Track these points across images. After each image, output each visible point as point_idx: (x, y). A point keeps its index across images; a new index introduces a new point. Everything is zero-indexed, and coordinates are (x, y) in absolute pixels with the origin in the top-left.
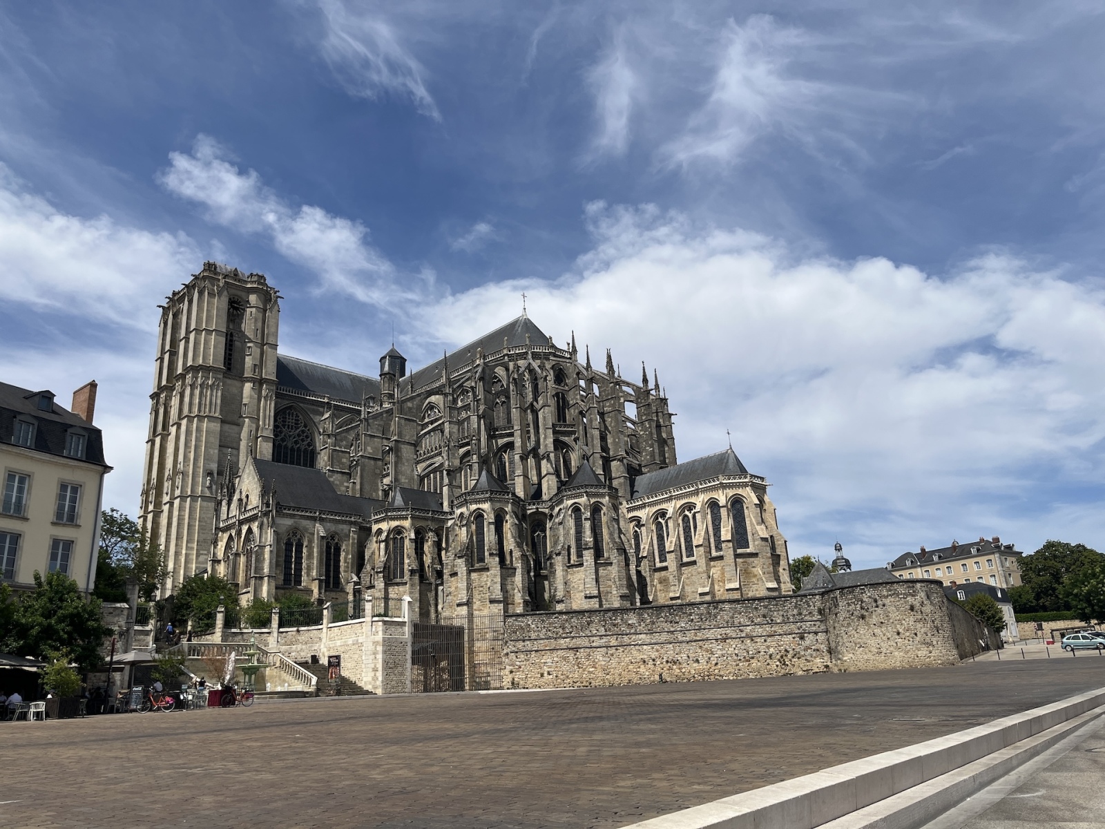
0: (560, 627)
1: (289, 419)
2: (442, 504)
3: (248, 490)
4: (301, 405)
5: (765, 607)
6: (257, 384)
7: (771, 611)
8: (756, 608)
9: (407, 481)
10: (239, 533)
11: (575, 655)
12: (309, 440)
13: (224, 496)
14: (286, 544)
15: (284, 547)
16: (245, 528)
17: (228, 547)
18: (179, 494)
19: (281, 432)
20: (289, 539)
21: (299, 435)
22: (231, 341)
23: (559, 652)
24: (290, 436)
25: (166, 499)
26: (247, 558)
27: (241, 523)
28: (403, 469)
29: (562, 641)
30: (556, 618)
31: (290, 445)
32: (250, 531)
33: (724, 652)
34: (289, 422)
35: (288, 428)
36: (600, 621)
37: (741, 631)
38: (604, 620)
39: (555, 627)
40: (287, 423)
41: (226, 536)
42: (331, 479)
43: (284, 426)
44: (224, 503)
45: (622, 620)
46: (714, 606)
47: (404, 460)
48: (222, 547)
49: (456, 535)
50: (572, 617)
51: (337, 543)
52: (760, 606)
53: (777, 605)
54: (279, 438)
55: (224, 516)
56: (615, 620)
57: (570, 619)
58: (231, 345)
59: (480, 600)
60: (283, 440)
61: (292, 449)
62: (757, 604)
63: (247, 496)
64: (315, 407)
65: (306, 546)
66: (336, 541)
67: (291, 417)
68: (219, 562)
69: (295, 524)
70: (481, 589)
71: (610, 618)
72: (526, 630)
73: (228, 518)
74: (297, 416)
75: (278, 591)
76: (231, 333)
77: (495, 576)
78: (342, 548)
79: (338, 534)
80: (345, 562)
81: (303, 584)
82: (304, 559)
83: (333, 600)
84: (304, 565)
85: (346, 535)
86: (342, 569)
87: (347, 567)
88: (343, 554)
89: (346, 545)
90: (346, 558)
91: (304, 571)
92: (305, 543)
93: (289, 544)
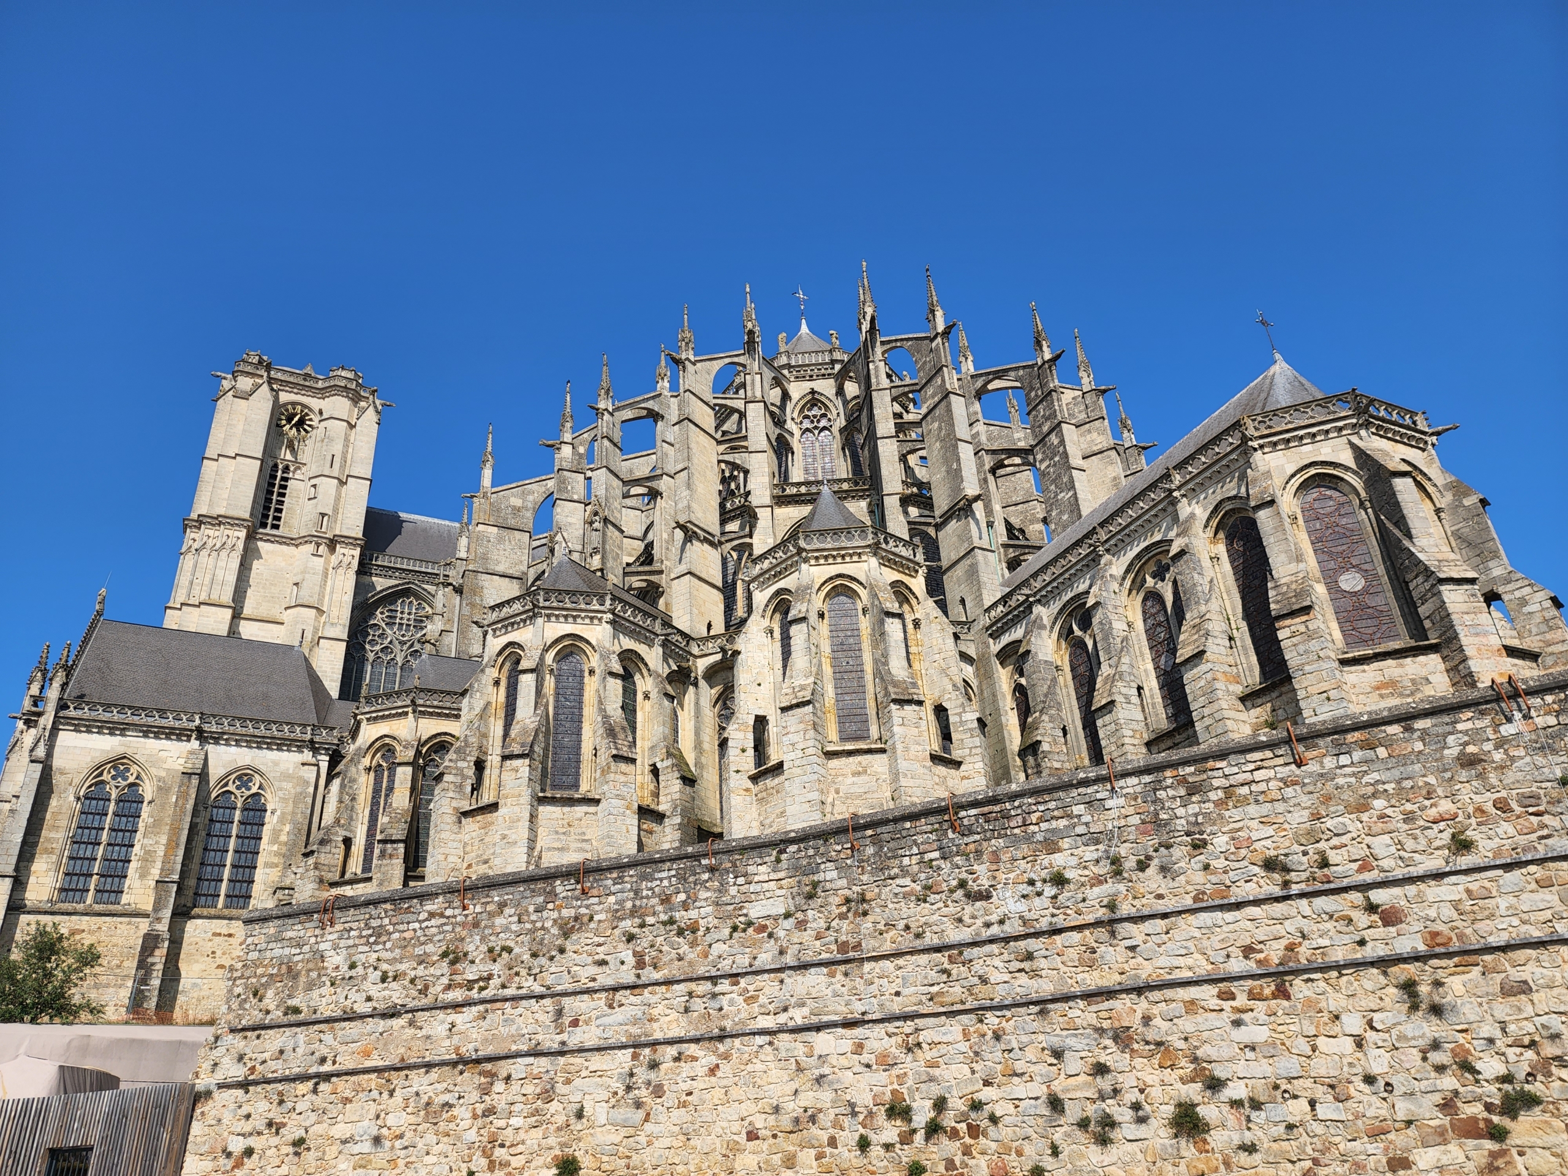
0: (445, 955)
6: (323, 548)
8: (1469, 762)
11: (486, 1091)
14: (89, 798)
15: (78, 805)
19: (383, 636)
20: (101, 784)
22: (285, 479)
23: (419, 1081)
24: (403, 644)
29: (437, 1025)
30: (432, 915)
31: (401, 661)
33: (1288, 1065)
35: (400, 629)
36: (617, 916)
37: (1391, 917)
38: (634, 912)
39: (422, 959)
43: (390, 625)
46: (1183, 781)
50: (502, 906)
51: (255, 795)
52: (1501, 742)
54: (378, 647)
56: (685, 906)
57: (491, 915)
58: (284, 487)
60: (387, 651)
62: (1475, 736)
65: (152, 802)
66: (254, 789)
67: (406, 610)
69: (121, 751)
71: (666, 900)
72: (303, 979)
74: (420, 608)
76: (286, 467)
78: (269, 807)
79: (261, 774)
80: (274, 840)
81: (125, 899)
82: (139, 835)
83: (217, 939)
84: (137, 849)
85: (286, 776)
86: (261, 860)
87: (277, 854)
88: (271, 821)
89: (284, 800)
90: (276, 833)
91: (133, 865)
92: (148, 797)
93: (97, 798)
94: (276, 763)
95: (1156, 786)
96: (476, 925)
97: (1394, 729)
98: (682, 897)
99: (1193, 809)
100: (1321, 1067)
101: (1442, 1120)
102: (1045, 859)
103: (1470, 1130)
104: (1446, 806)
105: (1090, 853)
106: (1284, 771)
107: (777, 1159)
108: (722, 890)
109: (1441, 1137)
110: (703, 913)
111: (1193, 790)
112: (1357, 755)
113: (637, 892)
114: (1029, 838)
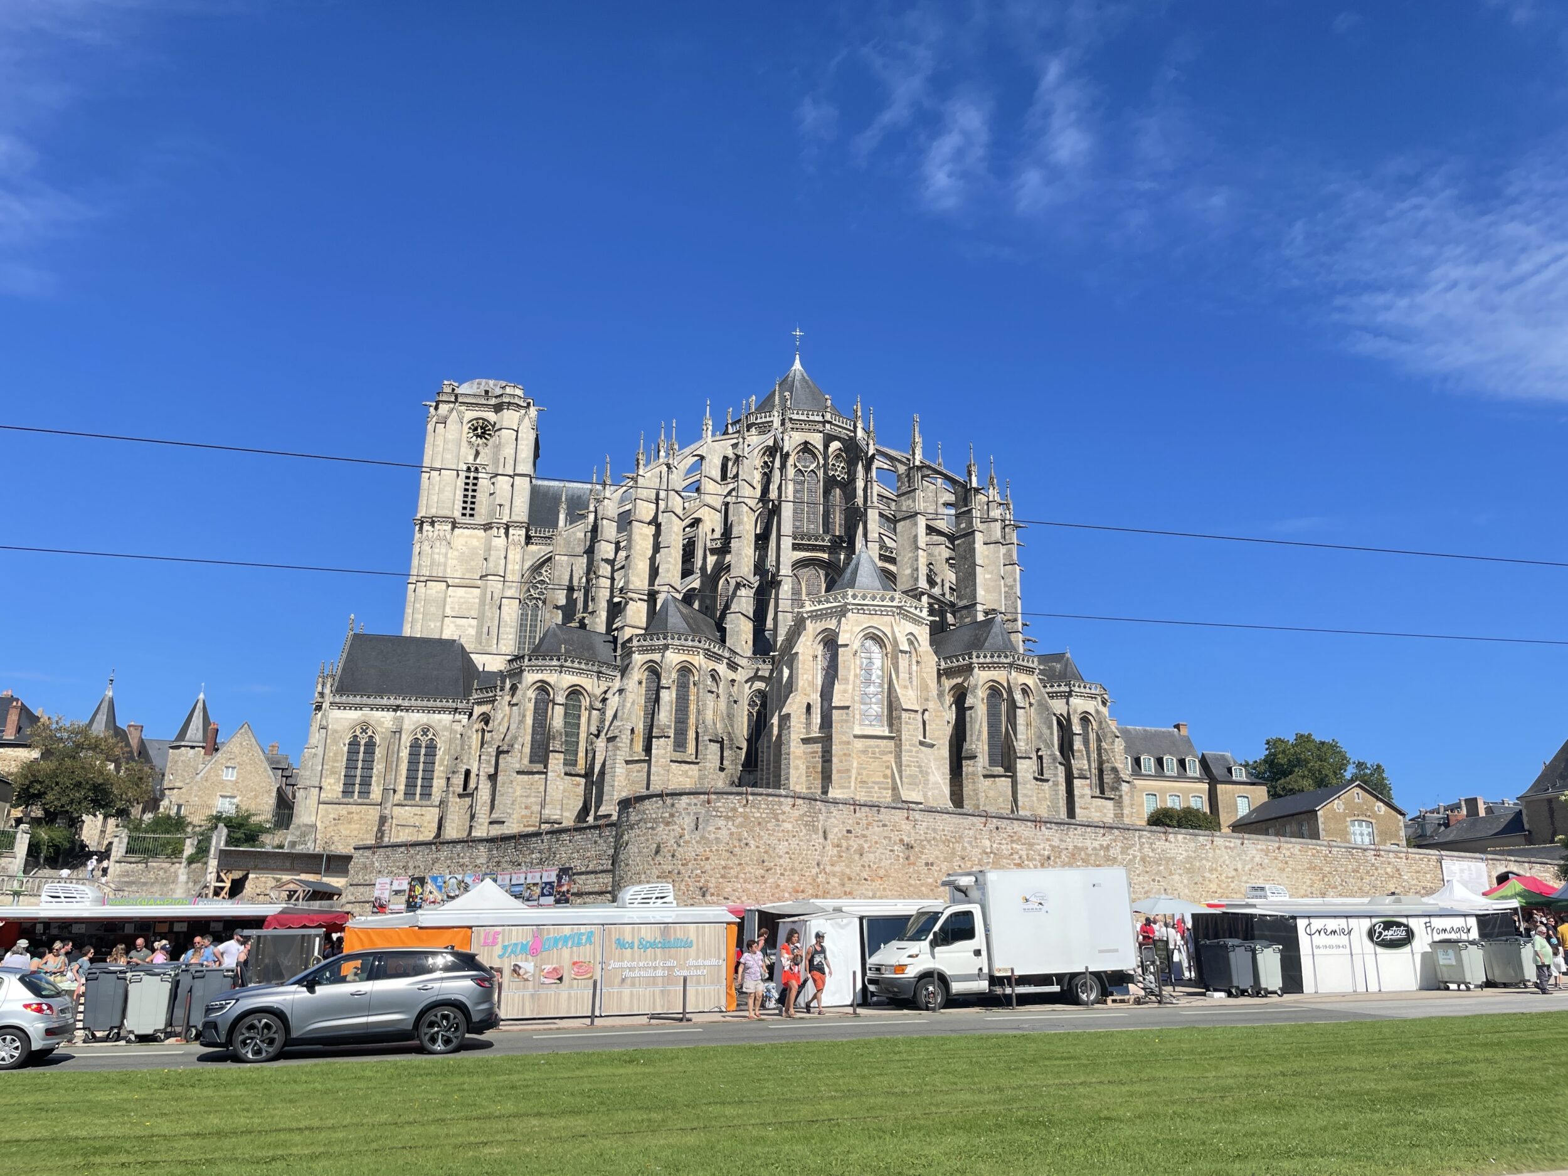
6: (502, 531)
14: (350, 744)
15: (345, 749)
20: (354, 737)
22: (476, 478)
51: (430, 740)
58: (475, 484)
65: (379, 746)
66: (429, 736)
75: (331, 806)
76: (476, 469)
78: (438, 746)
79: (433, 728)
80: (441, 765)
86: (436, 774)
87: (443, 772)
88: (440, 754)
91: (374, 779)
92: (379, 743)
93: (354, 743)
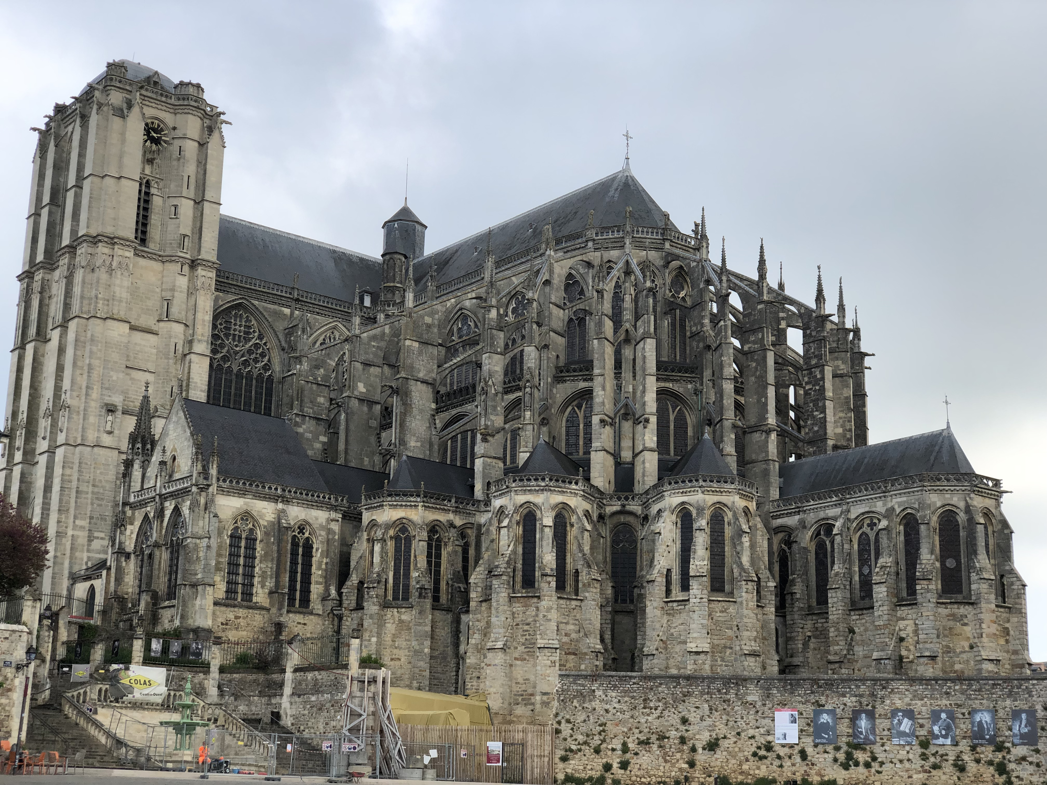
1: (235, 324)
2: (472, 487)
3: (174, 449)
4: (256, 303)
5: (963, 692)
6: (186, 268)
7: (970, 699)
8: (947, 693)
9: (419, 444)
10: (160, 514)
12: (266, 359)
13: (137, 454)
14: (232, 536)
15: (228, 541)
16: (169, 506)
17: (143, 533)
18: (64, 442)
19: (222, 346)
20: (236, 528)
21: (250, 352)
22: (147, 194)
24: (236, 353)
25: (43, 446)
26: (172, 553)
27: (163, 498)
28: (413, 425)
30: (634, 683)
31: (235, 369)
32: (177, 511)
33: (891, 756)
34: (235, 330)
35: (234, 340)
38: (708, 693)
39: (633, 697)
40: (232, 332)
41: (139, 516)
42: (300, 430)
43: (227, 335)
44: (137, 466)
45: (736, 694)
46: (881, 685)
47: (415, 411)
48: (132, 533)
49: (492, 541)
50: (661, 684)
51: (308, 539)
52: (954, 690)
53: (980, 690)
54: (219, 356)
55: (136, 485)
56: (726, 693)
57: (657, 687)
58: (147, 202)
59: (523, 644)
60: (225, 359)
61: (239, 375)
62: (950, 688)
63: (174, 459)
64: (276, 307)
65: (261, 541)
66: (307, 535)
67: (238, 323)
68: (128, 556)
69: (245, 507)
70: (526, 627)
71: (719, 691)
72: (587, 699)
73: (142, 489)
74: (248, 320)
75: (217, 608)
76: (148, 182)
77: (549, 609)
78: (315, 547)
79: (310, 525)
80: (319, 568)
81: (254, 599)
82: (257, 561)
83: (299, 626)
84: (257, 569)
85: (322, 527)
86: (314, 579)
87: (320, 576)
88: (316, 555)
89: (322, 542)
90: (320, 563)
91: (256, 579)
92: (259, 537)
93: (235, 537)
94: (317, 519)
95: (875, 684)
96: (652, 689)
97: (933, 682)
98: (725, 691)
99: (883, 693)
100: (899, 757)
101: (920, 769)
102: (841, 699)
103: (925, 771)
104: (939, 703)
105: (854, 699)
106: (906, 687)
107: (754, 767)
108: (738, 690)
109: (920, 772)
110: (731, 696)
111: (884, 688)
112: (924, 687)
113: (709, 687)
114: (837, 692)
